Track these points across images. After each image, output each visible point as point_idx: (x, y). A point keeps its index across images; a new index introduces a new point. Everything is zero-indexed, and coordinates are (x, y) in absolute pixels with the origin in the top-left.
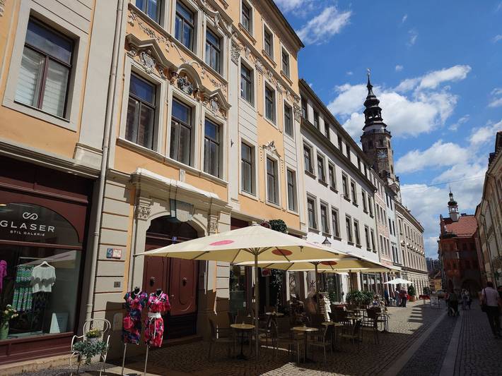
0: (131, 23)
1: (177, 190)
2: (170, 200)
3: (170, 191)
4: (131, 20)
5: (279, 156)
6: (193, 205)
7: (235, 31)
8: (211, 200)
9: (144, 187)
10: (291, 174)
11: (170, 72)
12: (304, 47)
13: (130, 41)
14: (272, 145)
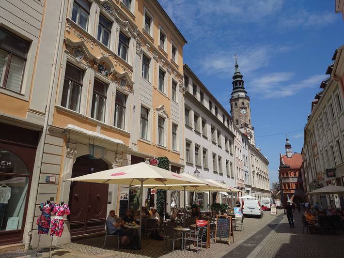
0: (67, 31)
1: (94, 138)
2: (90, 144)
3: (90, 139)
4: (68, 29)
5: (167, 115)
6: (105, 148)
7: (139, 34)
8: (118, 145)
9: (72, 137)
10: (175, 126)
11: (93, 62)
12: (187, 43)
13: (67, 43)
14: (163, 108)
